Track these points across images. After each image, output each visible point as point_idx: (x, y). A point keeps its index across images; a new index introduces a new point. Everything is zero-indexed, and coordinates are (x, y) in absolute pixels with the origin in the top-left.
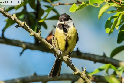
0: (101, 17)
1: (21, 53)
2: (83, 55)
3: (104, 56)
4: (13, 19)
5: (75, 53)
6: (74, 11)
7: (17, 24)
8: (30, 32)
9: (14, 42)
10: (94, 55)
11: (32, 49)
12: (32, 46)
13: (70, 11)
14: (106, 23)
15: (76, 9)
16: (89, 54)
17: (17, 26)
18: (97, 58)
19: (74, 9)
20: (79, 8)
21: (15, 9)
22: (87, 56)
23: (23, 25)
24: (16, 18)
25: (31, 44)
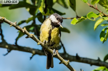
0: (96, 29)
1: (31, 58)
2: (81, 59)
3: (99, 60)
4: (24, 32)
5: (75, 58)
6: (74, 24)
7: (27, 36)
8: (37, 42)
9: (25, 49)
10: (91, 60)
11: (40, 54)
12: (40, 52)
13: (71, 24)
14: (101, 34)
15: (76, 22)
16: (86, 58)
17: (27, 37)
18: (93, 62)
19: (74, 22)
20: (78, 21)
21: (26, 22)
22: (84, 60)
23: (32, 36)
24: (26, 31)
25: (39, 50)
